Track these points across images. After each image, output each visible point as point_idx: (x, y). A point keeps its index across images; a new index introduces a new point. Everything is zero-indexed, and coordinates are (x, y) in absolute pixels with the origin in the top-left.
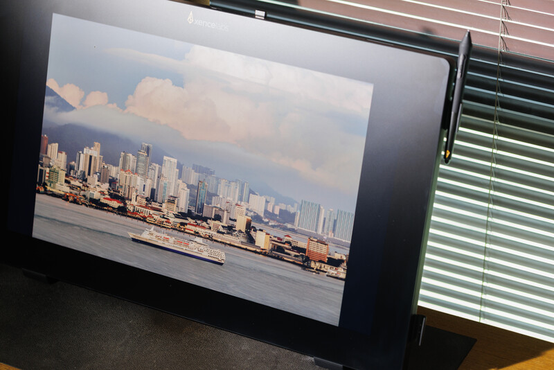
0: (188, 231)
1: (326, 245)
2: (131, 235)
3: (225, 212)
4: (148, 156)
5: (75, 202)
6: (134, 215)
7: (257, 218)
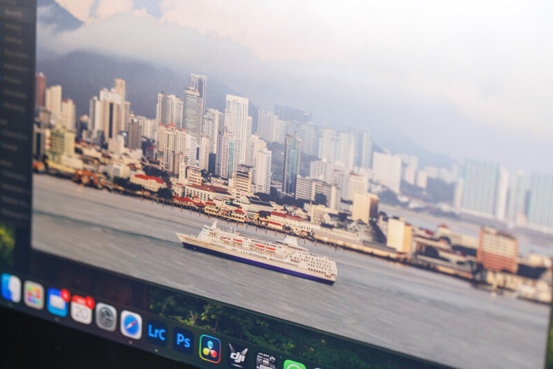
0: (273, 226)
1: (512, 238)
2: (182, 237)
3: (334, 189)
4: (201, 96)
5: (92, 185)
6: (184, 203)
7: (388, 196)
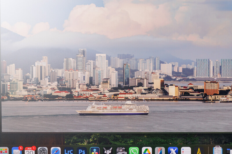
0: (120, 99)
1: (216, 83)
2: (79, 112)
3: (145, 80)
4: (84, 56)
5: (33, 100)
6: (79, 98)
7: (168, 78)
